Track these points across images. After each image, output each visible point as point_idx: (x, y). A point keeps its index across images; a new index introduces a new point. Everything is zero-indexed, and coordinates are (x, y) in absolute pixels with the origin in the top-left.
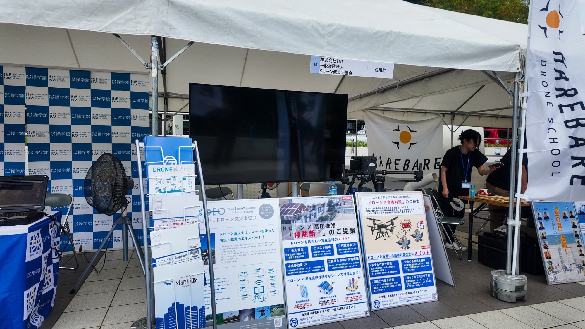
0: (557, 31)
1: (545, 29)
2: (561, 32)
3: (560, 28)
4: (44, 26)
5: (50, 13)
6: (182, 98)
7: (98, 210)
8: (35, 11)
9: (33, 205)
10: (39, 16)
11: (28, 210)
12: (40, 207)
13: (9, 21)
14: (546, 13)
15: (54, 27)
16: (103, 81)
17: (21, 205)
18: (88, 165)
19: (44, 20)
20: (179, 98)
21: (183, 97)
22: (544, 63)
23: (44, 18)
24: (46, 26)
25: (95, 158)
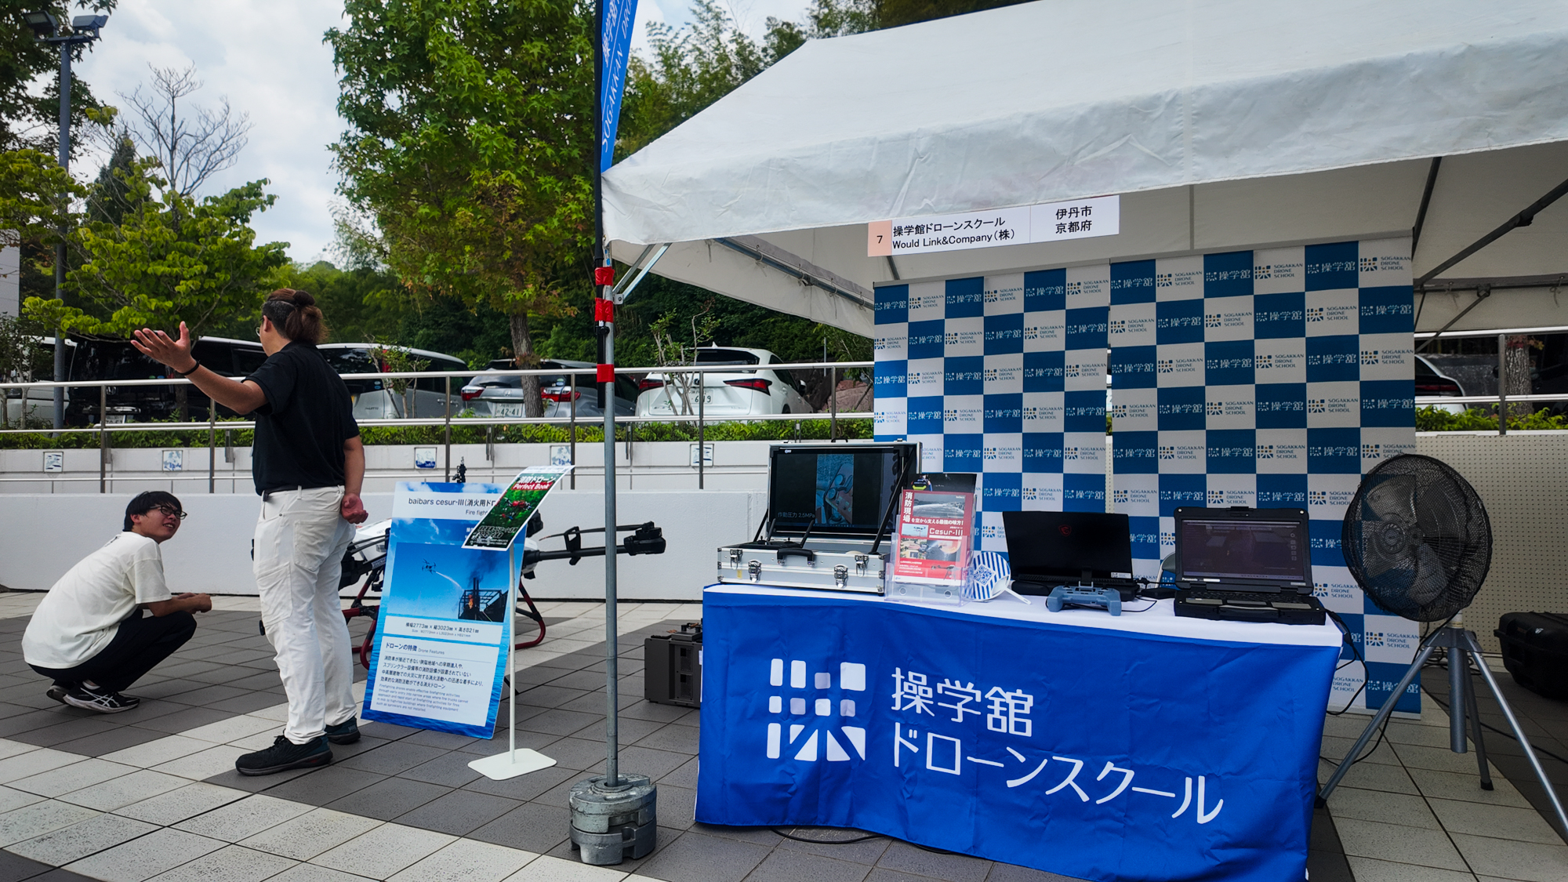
4: (1488, 149)
5: (1505, 113)
6: (1453, 290)
7: (1378, 603)
8: (1468, 118)
9: (1291, 578)
10: (1477, 129)
11: (1279, 590)
12: (1304, 584)
13: (1404, 155)
15: (1514, 146)
16: (1284, 271)
17: (1269, 577)
18: (1350, 483)
19: (1490, 134)
20: (1443, 290)
21: (1455, 286)
23: (1490, 130)
24: (1493, 148)
25: (1368, 465)
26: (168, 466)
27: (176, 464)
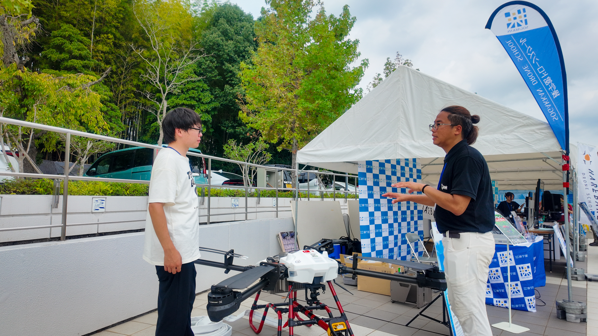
0: (589, 161)
1: (585, 161)
2: (591, 162)
3: (590, 160)
14: (585, 155)
22: (584, 174)
26: (234, 206)
27: (236, 205)
